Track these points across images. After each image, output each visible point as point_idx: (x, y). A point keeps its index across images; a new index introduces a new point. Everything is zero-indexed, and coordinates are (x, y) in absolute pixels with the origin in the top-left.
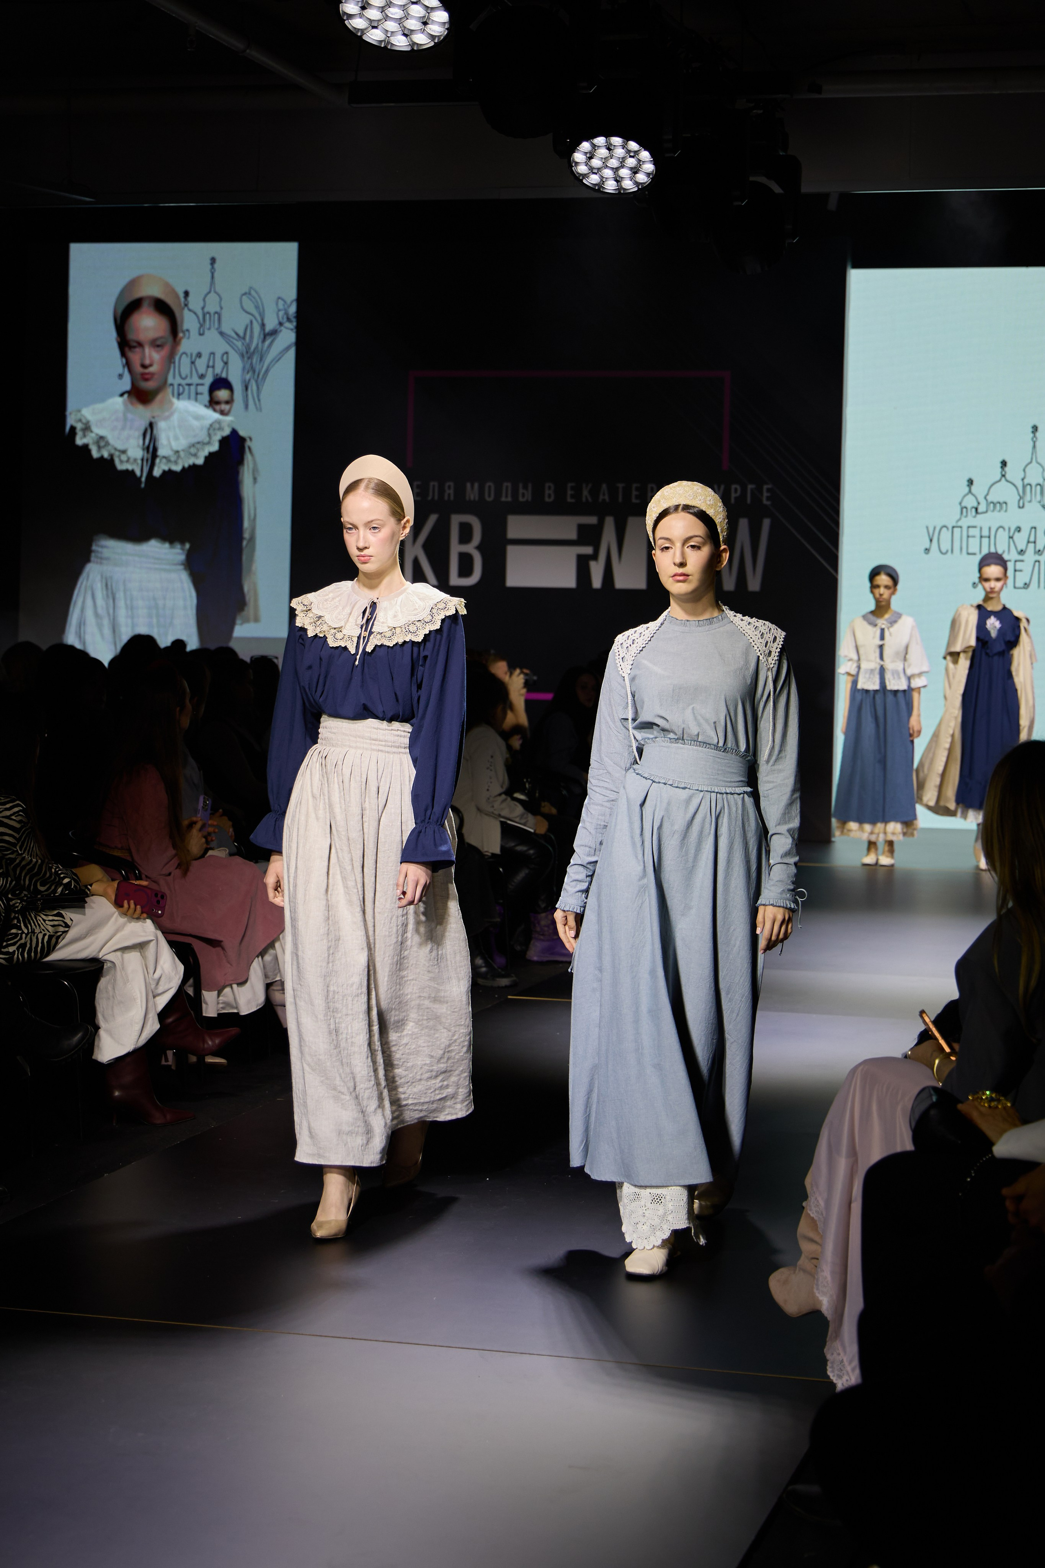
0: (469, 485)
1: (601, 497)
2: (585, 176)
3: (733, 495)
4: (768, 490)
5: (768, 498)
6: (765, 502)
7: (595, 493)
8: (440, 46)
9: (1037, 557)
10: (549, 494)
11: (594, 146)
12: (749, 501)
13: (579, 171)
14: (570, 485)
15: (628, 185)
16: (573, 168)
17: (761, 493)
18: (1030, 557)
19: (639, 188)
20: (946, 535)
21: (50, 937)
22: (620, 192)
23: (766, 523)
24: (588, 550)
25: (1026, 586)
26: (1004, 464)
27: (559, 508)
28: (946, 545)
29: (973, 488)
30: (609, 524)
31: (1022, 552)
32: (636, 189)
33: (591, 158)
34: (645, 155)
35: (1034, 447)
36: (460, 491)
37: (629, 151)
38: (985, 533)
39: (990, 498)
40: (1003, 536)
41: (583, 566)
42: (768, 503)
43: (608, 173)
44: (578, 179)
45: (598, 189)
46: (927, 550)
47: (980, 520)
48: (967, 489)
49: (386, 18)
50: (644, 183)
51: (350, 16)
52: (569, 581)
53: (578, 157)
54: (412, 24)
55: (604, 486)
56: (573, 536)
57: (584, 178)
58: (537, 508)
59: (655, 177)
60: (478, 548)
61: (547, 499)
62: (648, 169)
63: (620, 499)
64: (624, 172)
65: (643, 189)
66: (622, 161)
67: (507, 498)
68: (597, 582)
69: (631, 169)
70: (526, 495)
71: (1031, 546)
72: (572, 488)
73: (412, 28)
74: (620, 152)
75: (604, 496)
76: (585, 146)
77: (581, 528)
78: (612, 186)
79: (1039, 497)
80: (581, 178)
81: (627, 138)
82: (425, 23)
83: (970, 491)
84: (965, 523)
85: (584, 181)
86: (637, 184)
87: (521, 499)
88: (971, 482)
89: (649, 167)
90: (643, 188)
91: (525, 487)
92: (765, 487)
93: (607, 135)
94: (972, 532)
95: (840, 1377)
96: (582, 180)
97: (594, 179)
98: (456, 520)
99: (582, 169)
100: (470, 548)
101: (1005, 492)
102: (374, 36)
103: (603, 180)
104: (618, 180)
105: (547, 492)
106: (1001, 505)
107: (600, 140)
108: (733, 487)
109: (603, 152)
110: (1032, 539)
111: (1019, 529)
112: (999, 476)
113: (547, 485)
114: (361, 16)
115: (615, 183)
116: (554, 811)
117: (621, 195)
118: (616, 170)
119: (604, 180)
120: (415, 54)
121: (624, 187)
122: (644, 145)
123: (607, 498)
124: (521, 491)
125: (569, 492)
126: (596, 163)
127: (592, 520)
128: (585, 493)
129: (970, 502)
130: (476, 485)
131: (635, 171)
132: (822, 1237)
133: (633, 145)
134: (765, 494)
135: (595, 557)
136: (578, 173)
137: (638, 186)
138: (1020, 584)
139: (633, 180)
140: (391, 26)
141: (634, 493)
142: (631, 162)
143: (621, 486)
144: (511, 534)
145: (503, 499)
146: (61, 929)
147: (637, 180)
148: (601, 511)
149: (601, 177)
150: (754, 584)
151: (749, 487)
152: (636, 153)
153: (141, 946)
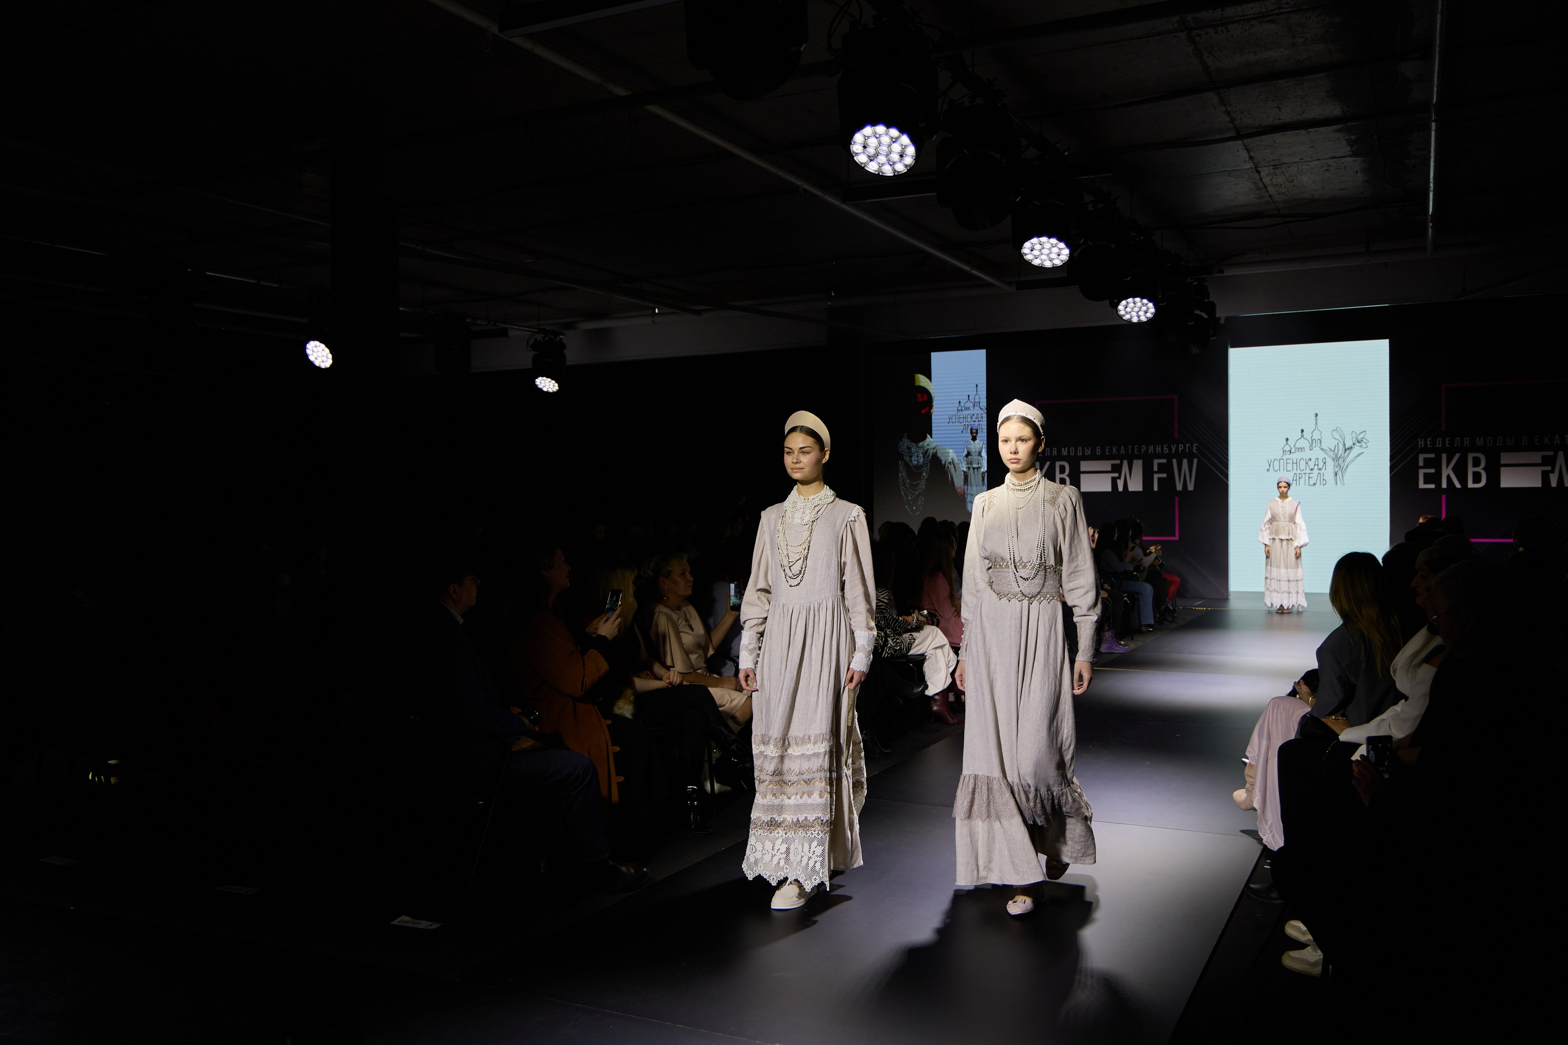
0: (1063, 449)
1: (1121, 452)
2: (1124, 316)
3: (1180, 449)
4: (1196, 446)
5: (1196, 450)
6: (1195, 451)
7: (1118, 450)
8: (1066, 265)
9: (1319, 471)
10: (1098, 452)
11: (1127, 303)
12: (1187, 451)
14: (1107, 447)
15: (1144, 319)
16: (1118, 312)
17: (1193, 448)
18: (1316, 471)
19: (1148, 320)
20: (1276, 463)
21: (908, 644)
23: (1195, 460)
24: (1116, 475)
25: (1314, 484)
26: (1302, 431)
27: (1103, 457)
28: (1276, 468)
29: (1288, 442)
30: (1125, 463)
31: (1312, 470)
33: (1126, 308)
34: (1151, 305)
35: (1316, 423)
36: (1059, 452)
37: (1143, 304)
38: (1295, 461)
39: (1296, 446)
40: (1303, 463)
41: (1114, 482)
42: (1196, 452)
43: (1134, 314)
44: (1121, 317)
45: (1129, 321)
46: (1268, 470)
47: (1292, 456)
48: (1286, 443)
49: (1042, 254)
50: (1150, 317)
51: (1026, 254)
52: (1109, 489)
53: (1121, 307)
54: (1053, 256)
55: (1122, 447)
56: (1109, 469)
58: (1093, 457)
59: (1156, 315)
60: (1068, 476)
61: (1097, 454)
63: (1130, 453)
64: (1141, 313)
65: (1150, 321)
66: (1140, 308)
67: (1080, 454)
68: (1121, 489)
69: (1144, 311)
70: (1088, 452)
71: (1316, 467)
72: (1108, 449)
73: (1053, 257)
74: (1139, 304)
75: (1123, 452)
76: (1124, 302)
77: (1113, 465)
78: (1135, 320)
79: (1319, 445)
81: (1142, 298)
82: (1059, 255)
83: (1287, 444)
84: (1285, 457)
85: (1123, 318)
86: (1147, 318)
87: (1086, 454)
88: (1287, 439)
89: (1152, 310)
91: (1088, 449)
92: (1194, 445)
93: (1134, 297)
94: (1288, 461)
95: (1265, 835)
97: (1127, 317)
98: (1058, 464)
99: (1122, 313)
100: (1065, 476)
101: (1303, 443)
102: (1036, 262)
103: (1132, 317)
104: (1139, 317)
105: (1097, 450)
106: (1301, 449)
107: (1130, 300)
108: (1180, 445)
109: (1132, 305)
110: (1317, 463)
111: (1310, 460)
112: (1300, 437)
113: (1097, 448)
114: (1031, 254)
115: (1137, 318)
116: (1109, 588)
117: (1140, 323)
118: (1138, 312)
120: (1055, 269)
121: (1141, 319)
122: (1150, 301)
123: (1124, 452)
124: (1086, 450)
125: (1107, 450)
126: (1128, 310)
127: (1118, 462)
128: (1114, 450)
129: (1287, 448)
130: (1066, 449)
131: (1146, 312)
132: (1255, 775)
133: (1145, 301)
134: (1194, 448)
135: (1119, 478)
136: (1120, 314)
138: (1311, 483)
139: (1145, 316)
140: (1044, 257)
141: (1136, 450)
142: (1144, 308)
143: (1130, 447)
144: (1082, 469)
145: (1078, 454)
146: (913, 641)
147: (1147, 316)
148: (1121, 458)
149: (1131, 316)
150: (1191, 487)
151: (1187, 445)
152: (1146, 304)
153: (941, 647)
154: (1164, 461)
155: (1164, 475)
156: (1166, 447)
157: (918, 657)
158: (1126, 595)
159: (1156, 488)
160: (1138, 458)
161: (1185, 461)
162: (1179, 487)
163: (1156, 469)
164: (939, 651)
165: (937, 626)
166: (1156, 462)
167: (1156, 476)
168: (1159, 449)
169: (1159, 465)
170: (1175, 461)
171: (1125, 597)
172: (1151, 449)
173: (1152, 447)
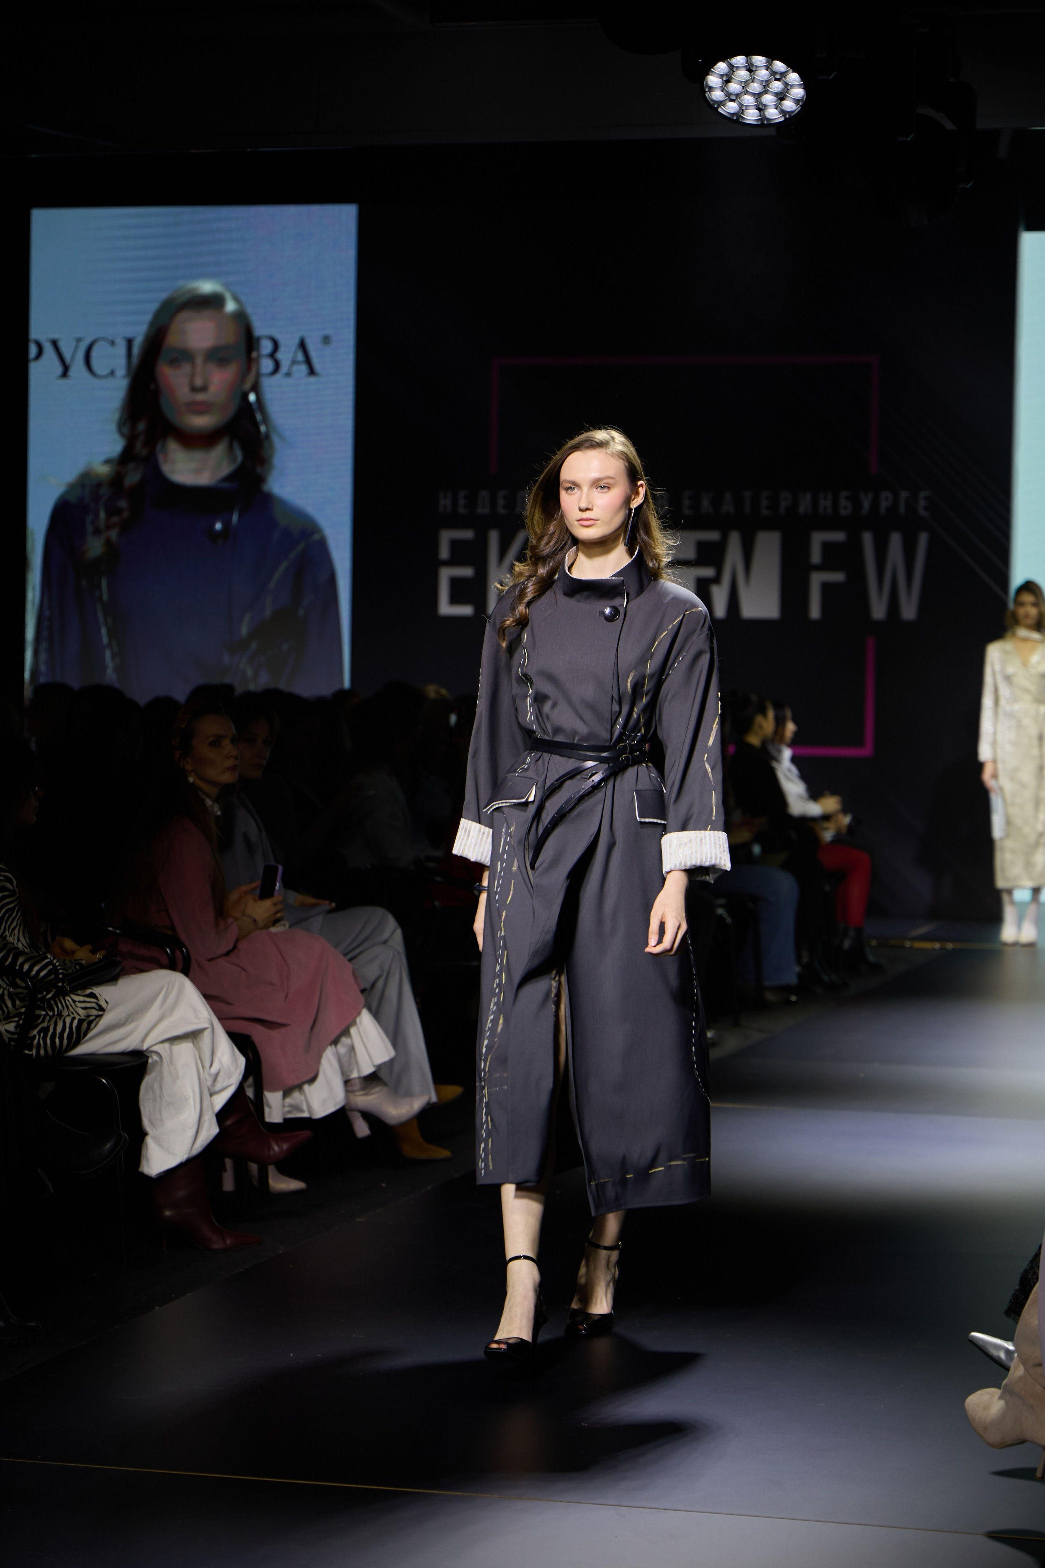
1: (725, 509)
2: (721, 103)
3: (884, 505)
4: (926, 498)
5: (926, 508)
6: (922, 512)
7: (717, 503)
11: (732, 67)
12: (902, 510)
13: (714, 98)
14: (685, 495)
15: (773, 114)
16: (706, 95)
17: (918, 502)
19: (786, 119)
21: (81, 1021)
22: (762, 124)
23: (923, 539)
24: (708, 572)
30: (735, 538)
32: (782, 119)
33: (728, 81)
34: (794, 77)
37: (774, 73)
42: (925, 514)
43: (748, 100)
44: (713, 107)
45: (736, 120)
50: (792, 112)
53: (713, 80)
55: (728, 496)
57: (719, 106)
59: (806, 104)
62: (797, 95)
63: (748, 511)
64: (768, 99)
65: (791, 120)
66: (766, 85)
68: (720, 611)
69: (776, 94)
72: (690, 498)
74: (763, 74)
75: (728, 507)
76: (722, 67)
78: (753, 116)
80: (716, 106)
81: (771, 57)
85: (720, 110)
86: (783, 112)
89: (798, 92)
90: (791, 118)
92: (922, 494)
93: (748, 54)
96: (717, 109)
97: (731, 107)
99: (717, 95)
103: (742, 109)
104: (761, 108)
107: (739, 60)
108: (884, 494)
109: (743, 74)
115: (757, 111)
117: (764, 127)
118: (758, 96)
119: (744, 108)
121: (767, 116)
122: (793, 65)
123: (732, 510)
125: (686, 503)
126: (734, 87)
127: (713, 536)
128: (706, 504)
131: (781, 97)
133: (779, 66)
134: (922, 503)
135: (717, 580)
136: (713, 100)
137: (784, 116)
139: (778, 109)
141: (764, 504)
142: (777, 86)
143: (748, 494)
146: (95, 1011)
147: (784, 108)
148: (724, 525)
149: (741, 105)
150: (909, 611)
151: (904, 494)
152: (783, 74)
153: (193, 1036)
154: (839, 536)
155: (838, 577)
156: (847, 498)
157: (126, 1058)
158: (722, 901)
159: (815, 612)
160: (768, 525)
161: (896, 541)
162: (878, 611)
163: (816, 557)
164: (185, 1049)
165: (186, 972)
166: (818, 539)
167: (817, 579)
168: (825, 503)
169: (827, 547)
170: (868, 539)
171: (721, 906)
172: (804, 505)
173: (809, 497)
